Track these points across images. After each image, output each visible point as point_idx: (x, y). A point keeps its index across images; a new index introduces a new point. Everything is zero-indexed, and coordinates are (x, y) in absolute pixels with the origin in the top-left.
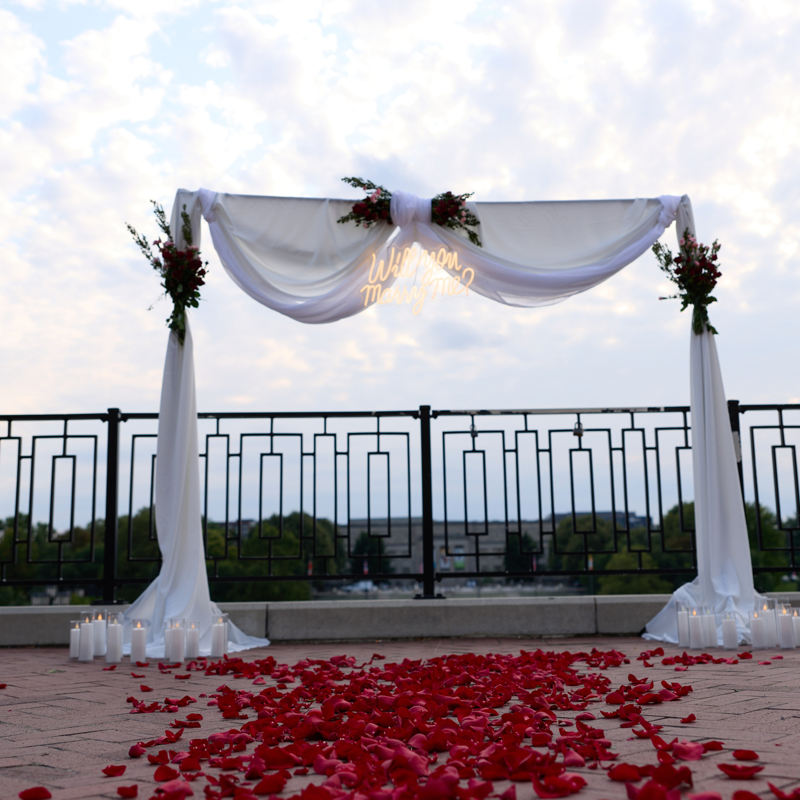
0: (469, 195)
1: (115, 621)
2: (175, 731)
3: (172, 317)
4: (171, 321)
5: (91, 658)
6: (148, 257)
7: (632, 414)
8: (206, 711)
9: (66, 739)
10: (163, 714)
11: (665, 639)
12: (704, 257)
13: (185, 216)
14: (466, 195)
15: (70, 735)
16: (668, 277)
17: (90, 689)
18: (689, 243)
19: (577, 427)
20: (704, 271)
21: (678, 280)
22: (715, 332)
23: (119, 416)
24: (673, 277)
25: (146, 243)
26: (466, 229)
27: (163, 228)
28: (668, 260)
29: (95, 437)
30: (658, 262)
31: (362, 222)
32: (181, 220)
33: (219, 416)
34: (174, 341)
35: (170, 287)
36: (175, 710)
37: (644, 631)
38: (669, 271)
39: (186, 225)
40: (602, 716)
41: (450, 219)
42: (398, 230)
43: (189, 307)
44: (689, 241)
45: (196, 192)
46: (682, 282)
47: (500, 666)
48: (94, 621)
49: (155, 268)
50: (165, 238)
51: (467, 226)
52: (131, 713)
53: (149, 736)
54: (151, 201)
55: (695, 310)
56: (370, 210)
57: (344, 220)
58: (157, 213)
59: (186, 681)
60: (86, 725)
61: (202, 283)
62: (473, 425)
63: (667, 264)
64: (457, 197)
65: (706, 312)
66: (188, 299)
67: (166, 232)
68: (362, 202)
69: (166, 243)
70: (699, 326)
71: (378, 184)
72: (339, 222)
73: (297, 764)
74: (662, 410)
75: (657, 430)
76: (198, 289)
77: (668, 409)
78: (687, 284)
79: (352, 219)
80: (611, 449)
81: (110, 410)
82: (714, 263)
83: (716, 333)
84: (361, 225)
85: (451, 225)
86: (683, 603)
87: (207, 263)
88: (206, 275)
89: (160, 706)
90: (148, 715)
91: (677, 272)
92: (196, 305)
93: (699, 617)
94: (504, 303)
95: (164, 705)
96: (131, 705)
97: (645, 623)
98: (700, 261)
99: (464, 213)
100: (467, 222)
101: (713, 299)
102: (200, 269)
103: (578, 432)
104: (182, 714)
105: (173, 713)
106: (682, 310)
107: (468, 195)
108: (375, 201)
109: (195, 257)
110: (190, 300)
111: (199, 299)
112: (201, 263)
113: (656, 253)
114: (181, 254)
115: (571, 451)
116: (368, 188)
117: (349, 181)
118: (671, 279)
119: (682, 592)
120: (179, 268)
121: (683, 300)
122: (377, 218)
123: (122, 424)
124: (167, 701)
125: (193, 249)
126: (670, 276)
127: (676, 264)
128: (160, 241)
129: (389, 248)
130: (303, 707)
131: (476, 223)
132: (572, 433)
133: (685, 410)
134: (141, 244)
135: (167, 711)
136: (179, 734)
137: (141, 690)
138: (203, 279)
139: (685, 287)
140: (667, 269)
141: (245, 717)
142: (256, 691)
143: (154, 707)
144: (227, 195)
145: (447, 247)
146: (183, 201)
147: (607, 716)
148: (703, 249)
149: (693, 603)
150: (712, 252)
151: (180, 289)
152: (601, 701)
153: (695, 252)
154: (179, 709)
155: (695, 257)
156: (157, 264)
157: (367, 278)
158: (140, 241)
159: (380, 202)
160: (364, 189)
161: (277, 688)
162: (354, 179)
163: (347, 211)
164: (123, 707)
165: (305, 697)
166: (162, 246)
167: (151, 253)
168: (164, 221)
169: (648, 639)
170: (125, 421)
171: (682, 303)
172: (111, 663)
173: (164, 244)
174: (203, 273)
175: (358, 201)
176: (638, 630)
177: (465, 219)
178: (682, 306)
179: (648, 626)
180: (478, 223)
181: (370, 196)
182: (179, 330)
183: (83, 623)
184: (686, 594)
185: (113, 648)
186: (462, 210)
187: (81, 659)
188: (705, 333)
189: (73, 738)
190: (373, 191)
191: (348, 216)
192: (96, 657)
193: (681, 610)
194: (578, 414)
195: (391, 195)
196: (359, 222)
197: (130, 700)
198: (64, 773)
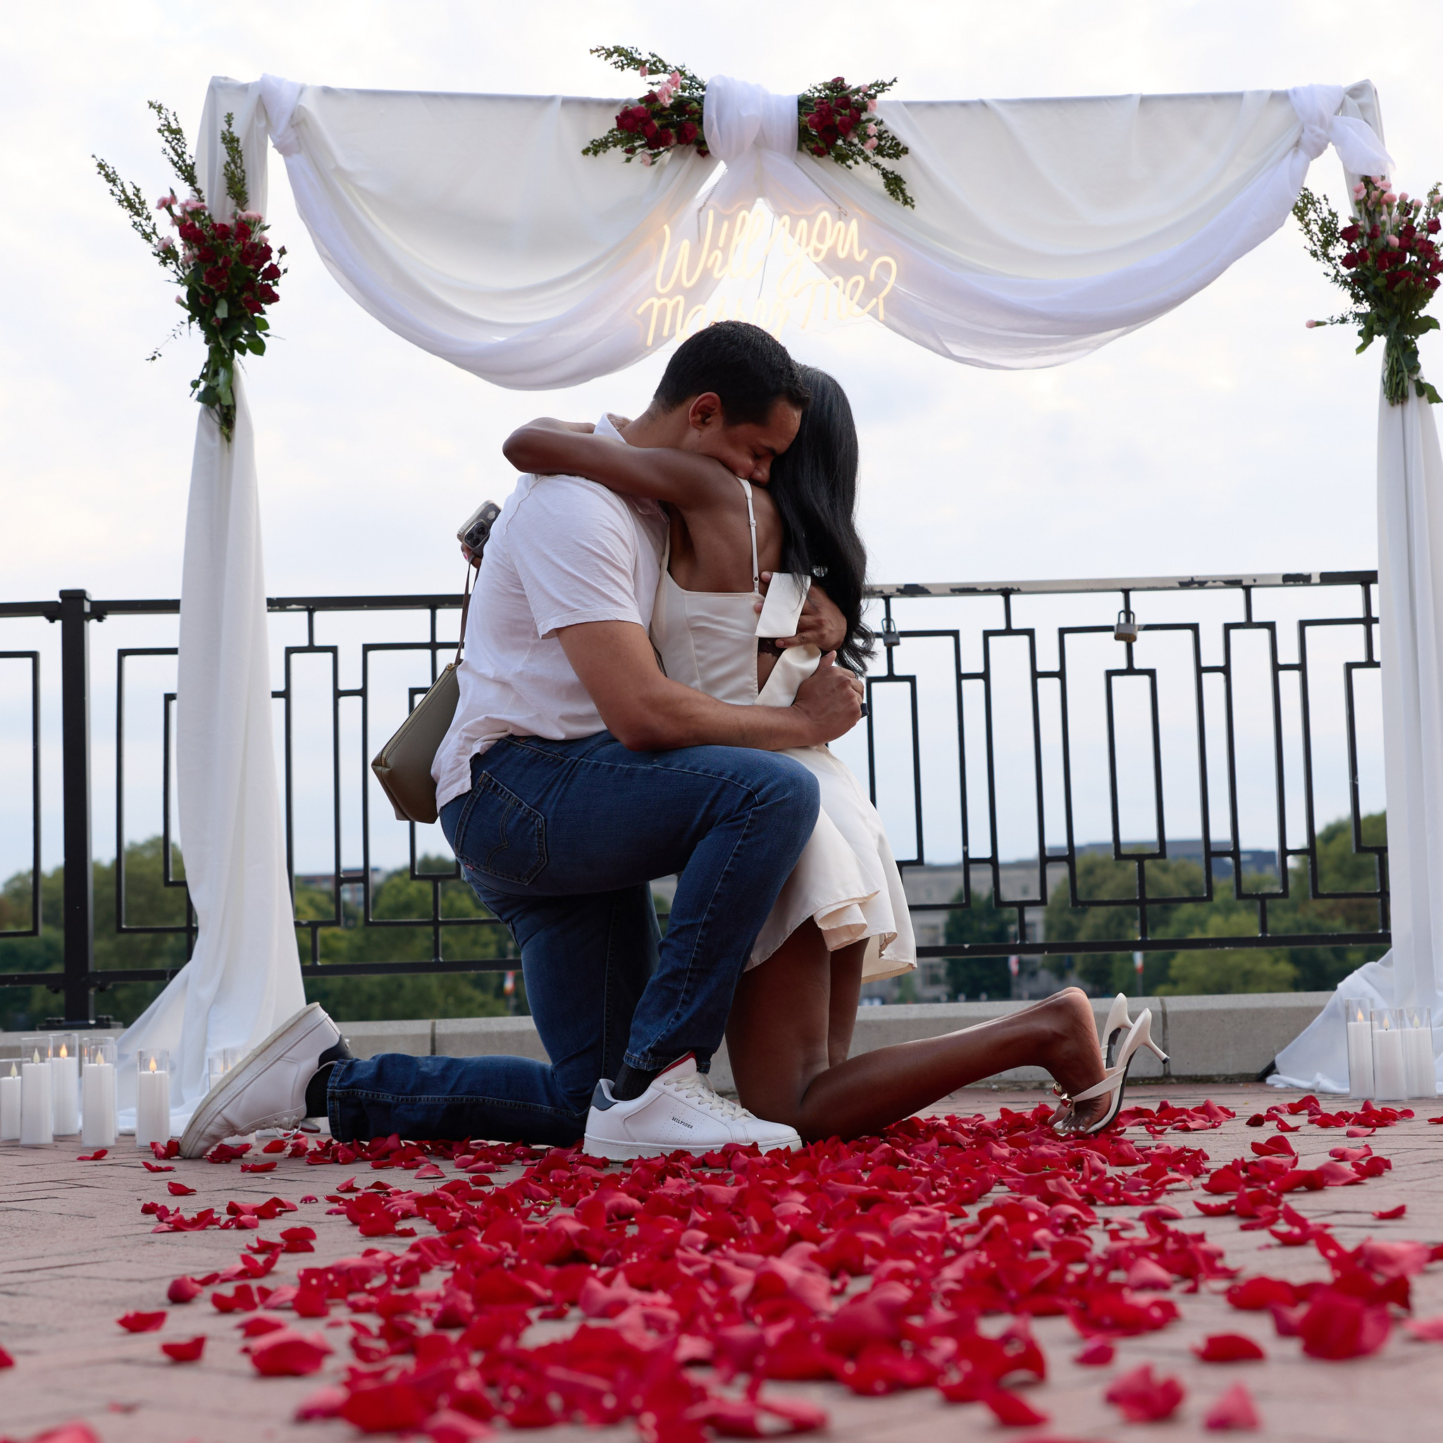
0: (884, 85)
1: (100, 1056)
2: (260, 1259)
3: (203, 376)
4: (203, 385)
5: (47, 1139)
6: (147, 237)
7: (1247, 589)
8: (321, 1225)
9: (21, 1277)
10: (226, 1232)
11: (1319, 1083)
12: (1410, 229)
13: (231, 142)
14: (876, 84)
15: (29, 1271)
16: (1327, 275)
17: (54, 1194)
18: (1375, 194)
19: (1123, 621)
20: (1410, 258)
21: (1349, 280)
22: (1434, 398)
23: (87, 608)
24: (1337, 275)
25: (142, 203)
26: (877, 165)
27: (180, 169)
28: (1329, 233)
29: (34, 655)
30: (1305, 239)
31: (639, 150)
32: (222, 149)
33: (313, 605)
34: (211, 433)
35: (199, 306)
36: (253, 1226)
37: (1271, 1069)
38: (1330, 259)
39: (234, 161)
40: (1199, 1212)
41: (840, 142)
42: (721, 169)
43: (243, 353)
44: (1376, 189)
45: (255, 84)
46: (1360, 285)
47: (959, 1135)
48: (50, 1059)
49: (164, 262)
50: (184, 193)
51: (879, 159)
52: (154, 1232)
53: (203, 1269)
54: (151, 105)
55: (1390, 347)
56: (656, 123)
57: (597, 148)
58: (166, 133)
59: (268, 1176)
60: (60, 1254)
61: (274, 298)
62: (888, 618)
63: (1326, 244)
64: (857, 91)
65: (1415, 353)
66: (241, 334)
67: (186, 179)
68: (638, 105)
69: (187, 203)
70: (1398, 384)
71: (673, 61)
72: (586, 152)
73: (539, 1302)
74: (1316, 579)
75: (1303, 624)
76: (263, 312)
77: (1329, 579)
78: (1370, 289)
79: (615, 146)
80: (1200, 670)
81: (63, 594)
82: (1432, 237)
83: (1438, 400)
84: (636, 159)
85: (841, 158)
86: (1360, 1004)
87: (282, 251)
88: (281, 280)
89: (219, 1219)
90: (193, 1235)
91: (1348, 261)
92: (259, 348)
93: (1397, 1031)
94: (950, 356)
95: (225, 1218)
96: (153, 1218)
97: (1275, 1054)
98: (1400, 235)
99: (872, 129)
100: (879, 151)
101: (1430, 323)
102: (266, 265)
103: (1126, 634)
104: (272, 1230)
105: (249, 1230)
106: (1361, 349)
107: (882, 87)
108: (668, 102)
109: (255, 238)
110: (246, 337)
111: (267, 335)
112: (269, 250)
113: (1301, 219)
114: (223, 230)
115: (1110, 674)
116: (652, 72)
117: (609, 54)
118: (1335, 280)
119: (1356, 984)
120: (220, 263)
121: (1361, 327)
122: (674, 141)
123: (92, 626)
124: (233, 1209)
125: (249, 217)
126: (1333, 272)
127: (1346, 243)
128: (173, 198)
129: (700, 210)
130: (533, 1214)
131: (897, 150)
132: (1112, 634)
133: (1366, 579)
134: (131, 206)
135: (234, 1226)
136: (270, 1263)
137: (169, 1193)
138: (275, 289)
139: (1366, 297)
140: (1326, 255)
141: (410, 1233)
142: (427, 1188)
143: (205, 1220)
144: (327, 91)
145: (836, 209)
146: (226, 106)
147: (1208, 1212)
148: (1407, 208)
149: (1381, 1003)
150: (1428, 214)
151: (222, 312)
152: (1192, 1189)
153: (1390, 214)
154: (261, 1222)
155: (1388, 227)
156: (167, 254)
157: (654, 278)
158: (127, 199)
159: (681, 105)
160: (643, 74)
161: (471, 1184)
162: (618, 50)
163: (606, 124)
164: (135, 1222)
165: (536, 1197)
166: (177, 210)
167: (154, 229)
168: (183, 153)
169: (1280, 1086)
170: (100, 619)
171: (1360, 333)
172: (94, 1148)
173: (183, 206)
174: (274, 273)
175: (628, 101)
176: (1258, 1068)
177: (875, 141)
178: (1360, 341)
179: (1278, 1058)
180: (906, 151)
181: (656, 89)
182: (221, 406)
183: (27, 1062)
184: (1367, 987)
185: (96, 1117)
186: (869, 120)
187: (23, 1142)
188: (1414, 401)
189: (37, 1275)
190: (663, 77)
191: (606, 138)
192: (59, 1138)
193: (1355, 1020)
194: (1126, 592)
195: (704, 89)
196: (631, 151)
197: (148, 1209)
198: (31, 1330)
